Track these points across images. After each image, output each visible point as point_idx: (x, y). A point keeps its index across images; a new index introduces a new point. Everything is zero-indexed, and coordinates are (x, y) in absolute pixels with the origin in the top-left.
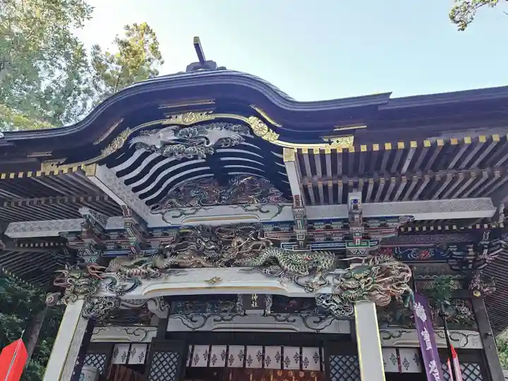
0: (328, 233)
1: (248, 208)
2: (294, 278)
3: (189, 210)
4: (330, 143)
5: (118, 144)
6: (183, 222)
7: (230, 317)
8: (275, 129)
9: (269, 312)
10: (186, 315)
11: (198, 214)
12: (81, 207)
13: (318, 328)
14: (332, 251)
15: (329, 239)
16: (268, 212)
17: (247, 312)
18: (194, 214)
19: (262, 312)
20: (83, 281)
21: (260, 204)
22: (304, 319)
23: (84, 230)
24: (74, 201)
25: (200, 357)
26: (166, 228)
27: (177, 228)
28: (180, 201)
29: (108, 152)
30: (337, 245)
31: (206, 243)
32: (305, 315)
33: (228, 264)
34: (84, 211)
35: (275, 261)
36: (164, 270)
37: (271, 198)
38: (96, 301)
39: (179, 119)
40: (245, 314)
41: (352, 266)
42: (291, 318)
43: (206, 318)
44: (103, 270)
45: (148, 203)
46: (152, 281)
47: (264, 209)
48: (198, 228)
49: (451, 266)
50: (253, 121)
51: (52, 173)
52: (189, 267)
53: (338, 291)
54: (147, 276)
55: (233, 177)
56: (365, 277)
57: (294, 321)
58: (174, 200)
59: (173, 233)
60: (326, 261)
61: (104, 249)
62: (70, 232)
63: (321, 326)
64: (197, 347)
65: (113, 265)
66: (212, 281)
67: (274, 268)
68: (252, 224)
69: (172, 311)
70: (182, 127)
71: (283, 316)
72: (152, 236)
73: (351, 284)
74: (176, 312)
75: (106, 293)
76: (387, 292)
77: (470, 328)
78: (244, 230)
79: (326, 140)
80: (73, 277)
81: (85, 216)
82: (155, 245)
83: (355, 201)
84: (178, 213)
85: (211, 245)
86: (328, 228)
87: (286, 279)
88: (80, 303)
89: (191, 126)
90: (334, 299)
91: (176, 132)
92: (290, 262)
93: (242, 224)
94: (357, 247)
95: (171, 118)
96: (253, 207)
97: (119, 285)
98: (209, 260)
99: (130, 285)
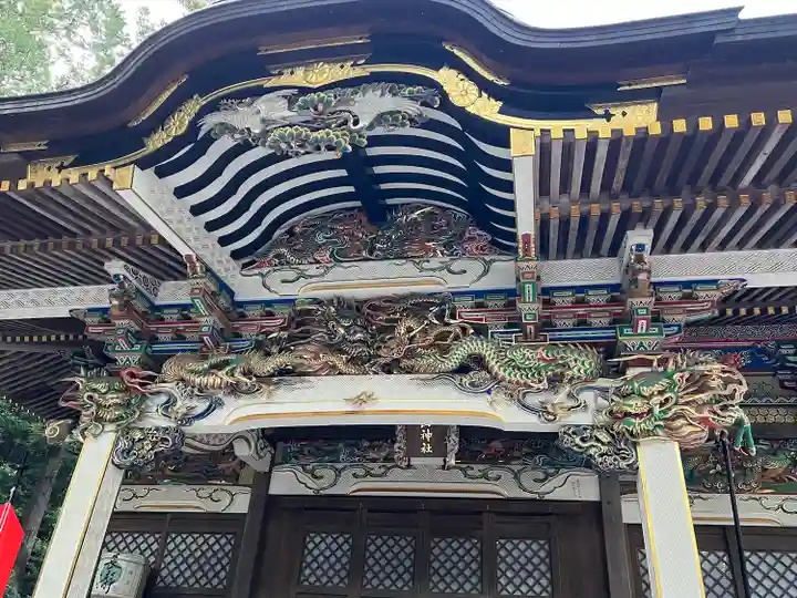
0: (581, 311)
1: (425, 265)
2: (518, 395)
3: (312, 270)
4: (608, 116)
5: (177, 125)
6: (301, 291)
7: (383, 470)
9: (453, 462)
10: (303, 466)
11: (329, 276)
12: (110, 260)
13: (543, 489)
14: (591, 345)
15: (582, 323)
16: (465, 272)
17: (415, 461)
18: (322, 275)
19: (440, 461)
20: (113, 399)
21: (448, 259)
22: (516, 476)
23: (115, 302)
24: (95, 246)
26: (269, 303)
27: (291, 302)
28: (294, 252)
29: (156, 141)
30: (600, 334)
31: (346, 328)
32: (520, 467)
33: (388, 369)
34: (115, 267)
35: (478, 362)
36: (265, 379)
37: (470, 246)
38: (138, 435)
39: (299, 77)
40: (409, 466)
41: (631, 373)
42: (493, 473)
43: (338, 472)
44: (152, 378)
45: (236, 255)
46: (244, 400)
47: (456, 266)
48: (331, 302)
49: (781, 383)
50: (446, 77)
51: (48, 183)
52: (315, 374)
53: (603, 418)
54: (234, 390)
55: (395, 207)
56: (661, 393)
57: (499, 478)
58: (283, 250)
59: (283, 313)
60: (582, 363)
61: (154, 340)
62: (89, 310)
63: (548, 486)
65: (170, 369)
66: (360, 400)
67: (477, 376)
68: (431, 295)
69: (279, 459)
70: (304, 91)
71: (477, 469)
72: (243, 316)
73: (635, 405)
74: (285, 461)
75: (156, 420)
76: (704, 421)
78: (418, 306)
79: (600, 112)
80: (95, 390)
81: (116, 276)
82: (250, 332)
83: (640, 247)
84: (291, 275)
85: (355, 332)
86: (580, 302)
87: (501, 397)
88: (108, 439)
89: (322, 89)
90: (598, 435)
91: (291, 101)
92: (510, 364)
93: (413, 295)
94: (640, 338)
95: (281, 74)
96: (435, 263)
97: (181, 406)
98: (352, 361)
99: (201, 406)
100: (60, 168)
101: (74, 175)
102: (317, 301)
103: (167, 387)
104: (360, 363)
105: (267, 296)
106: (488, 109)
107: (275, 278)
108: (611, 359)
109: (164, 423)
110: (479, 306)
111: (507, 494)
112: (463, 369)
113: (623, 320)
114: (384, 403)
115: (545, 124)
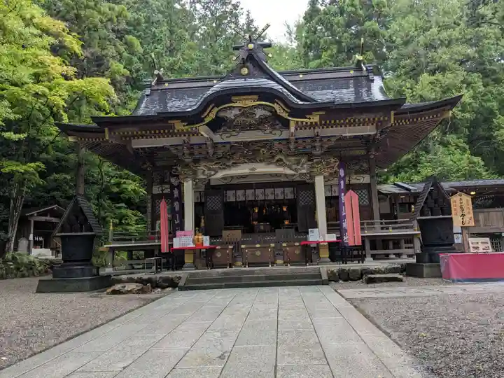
0: (304, 144)
1: (265, 132)
2: (290, 167)
3: (234, 133)
4: (310, 119)
6: (232, 139)
8: (287, 112)
11: (239, 135)
14: (306, 154)
15: (305, 148)
16: (276, 134)
18: (237, 135)
21: (271, 130)
25: (231, 196)
26: (224, 143)
27: (229, 143)
29: (208, 120)
30: (308, 150)
35: (281, 160)
36: (229, 166)
37: (277, 127)
38: (198, 180)
47: (273, 132)
48: (241, 143)
50: (275, 106)
52: (240, 163)
53: (308, 171)
54: (221, 168)
59: (228, 146)
60: (304, 159)
61: (193, 154)
62: (170, 145)
64: (228, 192)
65: (201, 163)
66: (252, 169)
67: (280, 163)
68: (268, 140)
70: (243, 108)
72: (217, 147)
75: (201, 176)
76: (328, 171)
77: (366, 173)
78: (266, 144)
79: (308, 117)
84: (229, 135)
86: (304, 142)
87: (286, 167)
88: (190, 182)
89: (247, 107)
91: (240, 110)
92: (289, 161)
93: (264, 140)
94: (317, 152)
95: (236, 103)
96: (268, 131)
97: (207, 172)
98: (248, 159)
99: (213, 173)
100: (184, 126)
101: (187, 127)
102: (236, 143)
103: (202, 167)
104: (252, 160)
105: (221, 141)
106: (285, 115)
107: (224, 136)
108: (310, 156)
109: (203, 177)
110: (280, 143)
111: (282, 180)
112: (278, 161)
113: (314, 147)
114: (258, 170)
115: (297, 120)
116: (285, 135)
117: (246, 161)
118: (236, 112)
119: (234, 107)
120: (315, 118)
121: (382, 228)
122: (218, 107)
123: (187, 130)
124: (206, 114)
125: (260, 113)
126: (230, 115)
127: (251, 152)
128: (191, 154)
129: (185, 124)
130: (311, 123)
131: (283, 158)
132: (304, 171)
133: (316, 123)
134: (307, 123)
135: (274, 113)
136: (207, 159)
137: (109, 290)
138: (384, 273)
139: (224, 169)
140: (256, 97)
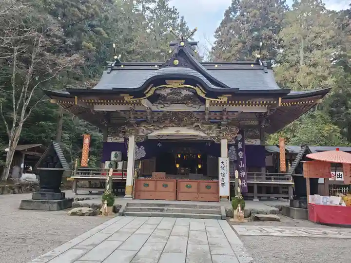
0: (215, 116)
1: (188, 106)
2: (204, 131)
3: (167, 105)
4: (220, 99)
6: (165, 109)
8: (204, 93)
11: (170, 107)
14: (216, 123)
15: (215, 118)
16: (196, 107)
21: (192, 105)
27: (162, 111)
28: (162, 101)
29: (148, 95)
30: (218, 121)
35: (198, 126)
36: (161, 128)
37: (197, 102)
38: (139, 136)
47: (194, 106)
50: (197, 89)
52: (169, 126)
53: (217, 135)
56: (225, 133)
59: (161, 114)
61: (137, 118)
65: (142, 124)
66: (177, 131)
67: (197, 128)
68: (190, 112)
72: (154, 114)
73: (221, 135)
75: (141, 134)
77: (258, 138)
78: (188, 114)
84: (163, 106)
86: (215, 114)
87: (201, 132)
88: (133, 137)
89: (176, 88)
90: (215, 138)
92: (204, 127)
93: (187, 112)
94: (224, 122)
95: (169, 85)
96: (190, 105)
97: (145, 131)
98: (175, 124)
99: (150, 132)
100: (131, 98)
101: (133, 99)
102: (167, 112)
103: (142, 128)
104: (178, 125)
105: (157, 110)
106: (203, 95)
107: (159, 106)
108: (219, 126)
109: (143, 134)
110: (198, 114)
112: (196, 126)
113: (222, 119)
114: (182, 132)
115: (211, 99)
116: (202, 108)
117: (174, 125)
118: (168, 91)
119: (167, 88)
120: (224, 99)
121: (267, 179)
122: (155, 87)
123: (133, 101)
124: (147, 91)
125: (185, 93)
126: (164, 93)
127: (177, 119)
128: (135, 118)
129: (132, 97)
130: (221, 102)
131: (199, 124)
132: (214, 135)
133: (225, 102)
134: (218, 102)
135: (195, 93)
136: (146, 121)
137: (70, 212)
138: (266, 214)
139: (158, 129)
140: (183, 81)
